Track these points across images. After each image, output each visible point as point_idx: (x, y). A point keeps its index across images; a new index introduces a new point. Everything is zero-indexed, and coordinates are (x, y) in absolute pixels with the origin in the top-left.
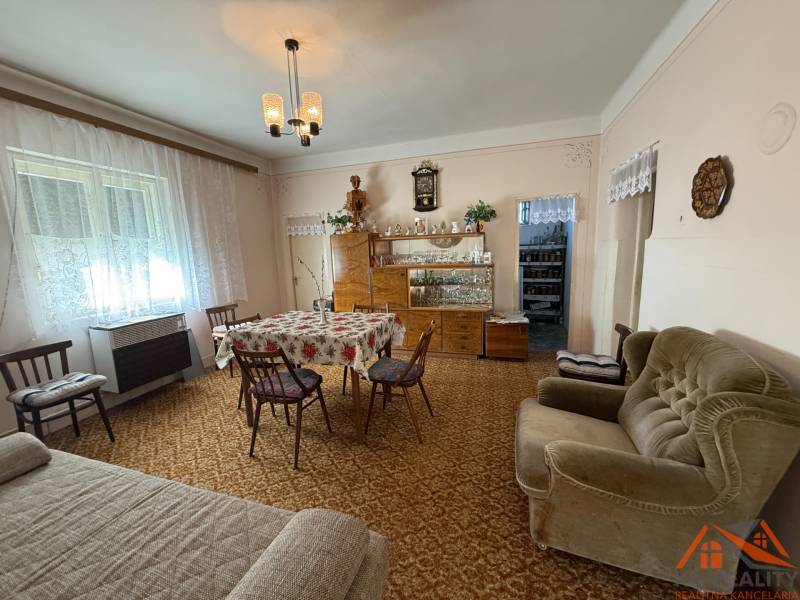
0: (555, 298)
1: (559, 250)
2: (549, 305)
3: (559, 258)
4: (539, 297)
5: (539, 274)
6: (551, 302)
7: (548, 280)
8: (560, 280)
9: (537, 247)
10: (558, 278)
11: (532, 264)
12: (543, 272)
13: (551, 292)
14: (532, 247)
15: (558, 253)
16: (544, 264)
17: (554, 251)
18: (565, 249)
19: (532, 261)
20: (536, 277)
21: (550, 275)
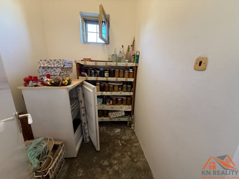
0: (128, 108)
1: (131, 68)
2: (124, 114)
3: (131, 75)
4: (116, 107)
5: (116, 88)
6: (125, 112)
7: (123, 93)
8: (132, 94)
9: (113, 64)
10: (131, 91)
11: (110, 79)
12: (119, 86)
13: (124, 102)
14: (109, 64)
15: (131, 71)
16: (120, 79)
17: (127, 68)
18: (137, 67)
19: (110, 76)
20: (113, 90)
21: (125, 89)
